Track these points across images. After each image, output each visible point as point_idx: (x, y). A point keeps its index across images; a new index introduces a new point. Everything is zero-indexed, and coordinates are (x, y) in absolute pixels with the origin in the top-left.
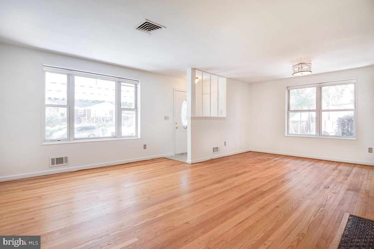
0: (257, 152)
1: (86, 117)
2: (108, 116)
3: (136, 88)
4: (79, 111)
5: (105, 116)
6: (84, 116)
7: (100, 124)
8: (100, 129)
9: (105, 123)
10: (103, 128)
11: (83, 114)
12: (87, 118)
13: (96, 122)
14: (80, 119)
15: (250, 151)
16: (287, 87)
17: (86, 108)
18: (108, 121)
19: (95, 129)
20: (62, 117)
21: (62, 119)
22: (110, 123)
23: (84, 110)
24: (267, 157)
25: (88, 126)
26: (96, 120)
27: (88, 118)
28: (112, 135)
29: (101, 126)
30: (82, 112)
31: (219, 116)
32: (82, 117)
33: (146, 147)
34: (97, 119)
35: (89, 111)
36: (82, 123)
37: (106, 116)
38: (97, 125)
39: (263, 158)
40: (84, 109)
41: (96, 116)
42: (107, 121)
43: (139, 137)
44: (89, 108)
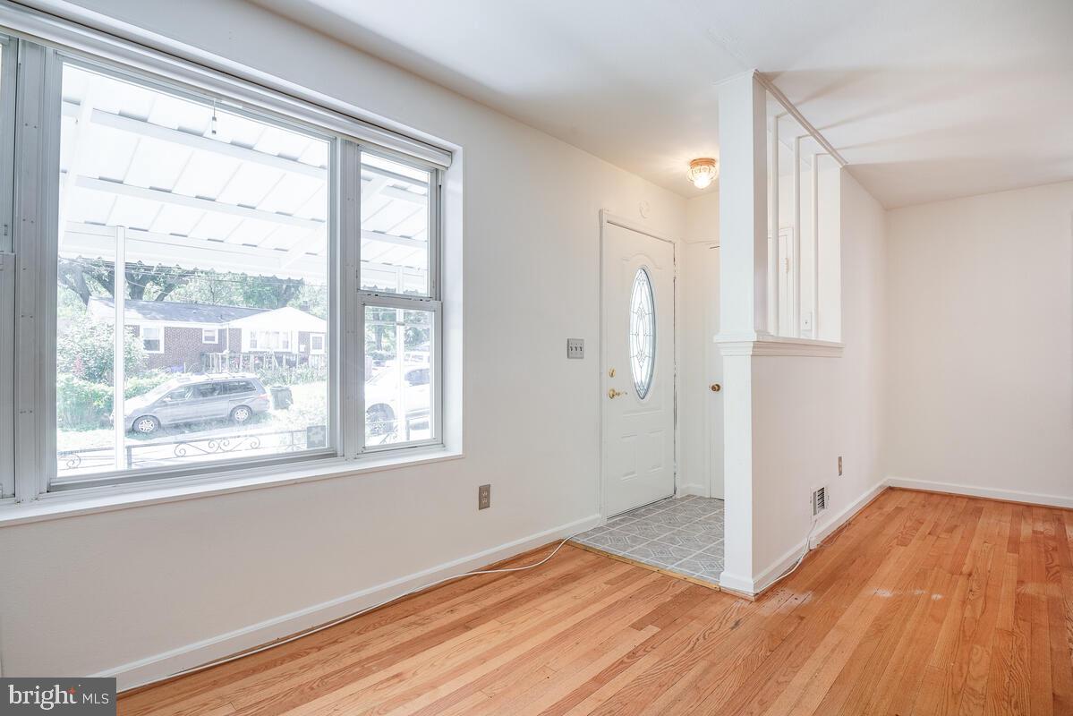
1: (226, 352)
2: (295, 351)
3: (438, 191)
4: (204, 334)
5: (285, 350)
6: (219, 348)
7: (269, 374)
8: (268, 388)
9: (284, 371)
10: (277, 384)
11: (216, 342)
12: (227, 357)
13: (257, 367)
14: (208, 357)
15: (891, 489)
17: (225, 326)
18: (295, 365)
19: (252, 389)
20: (149, 352)
21: (147, 357)
22: (299, 371)
23: (221, 332)
25: (230, 378)
26: (257, 362)
27: (233, 354)
28: (310, 444)
29: (273, 380)
30: (213, 339)
32: (214, 350)
33: (488, 497)
34: (261, 359)
35: (236, 334)
36: (214, 371)
37: (289, 350)
38: (258, 376)
40: (221, 328)
41: (258, 349)
42: (291, 364)
43: (456, 447)
44: (235, 324)
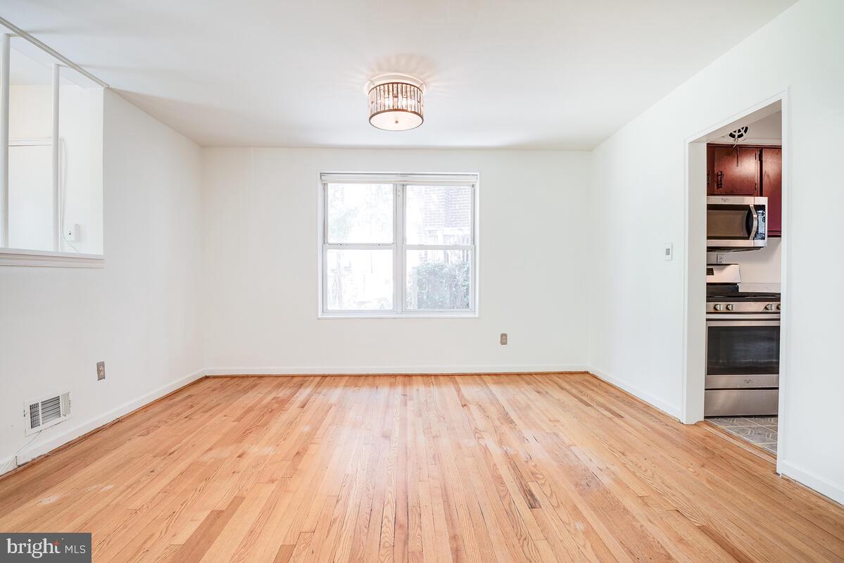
0: (233, 377)
15: (207, 377)
16: (322, 174)
24: (270, 392)
31: (68, 249)
39: (261, 400)
